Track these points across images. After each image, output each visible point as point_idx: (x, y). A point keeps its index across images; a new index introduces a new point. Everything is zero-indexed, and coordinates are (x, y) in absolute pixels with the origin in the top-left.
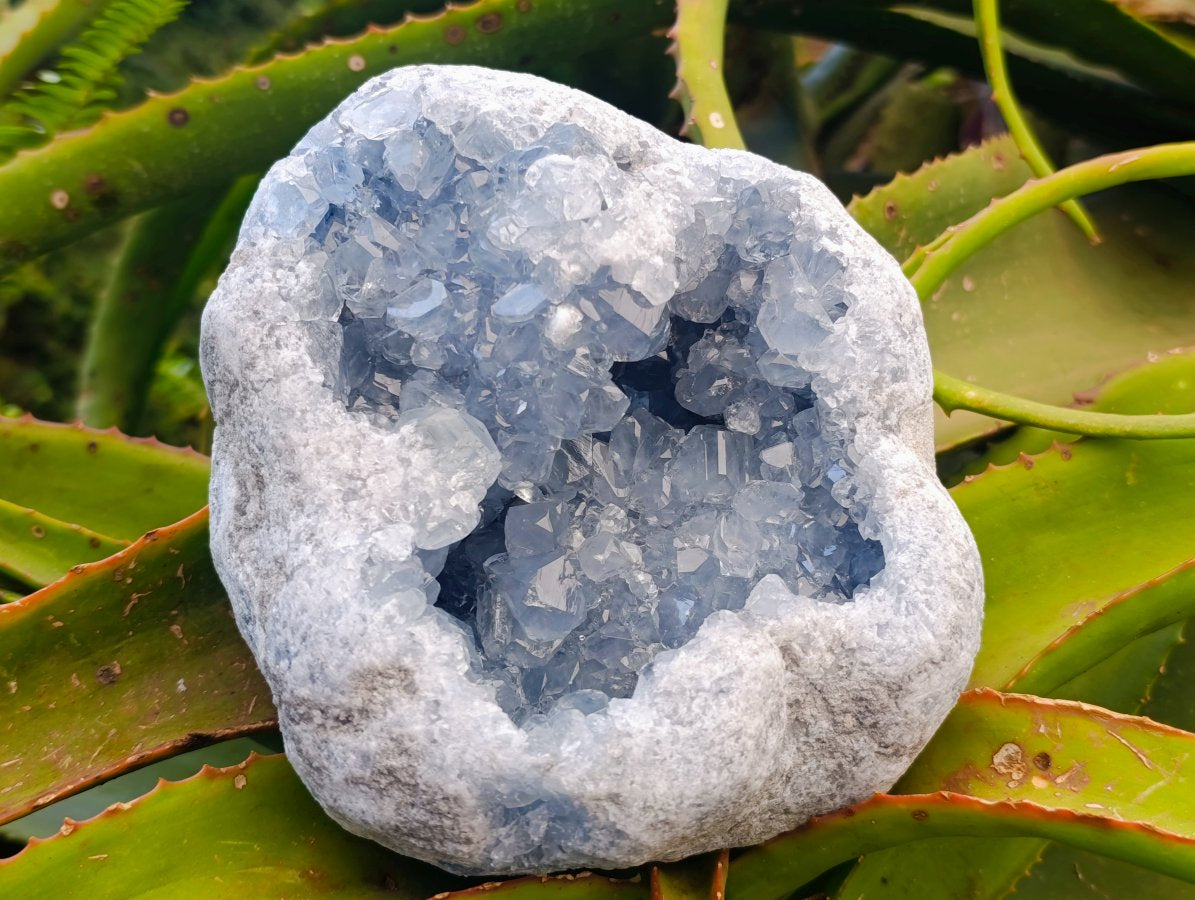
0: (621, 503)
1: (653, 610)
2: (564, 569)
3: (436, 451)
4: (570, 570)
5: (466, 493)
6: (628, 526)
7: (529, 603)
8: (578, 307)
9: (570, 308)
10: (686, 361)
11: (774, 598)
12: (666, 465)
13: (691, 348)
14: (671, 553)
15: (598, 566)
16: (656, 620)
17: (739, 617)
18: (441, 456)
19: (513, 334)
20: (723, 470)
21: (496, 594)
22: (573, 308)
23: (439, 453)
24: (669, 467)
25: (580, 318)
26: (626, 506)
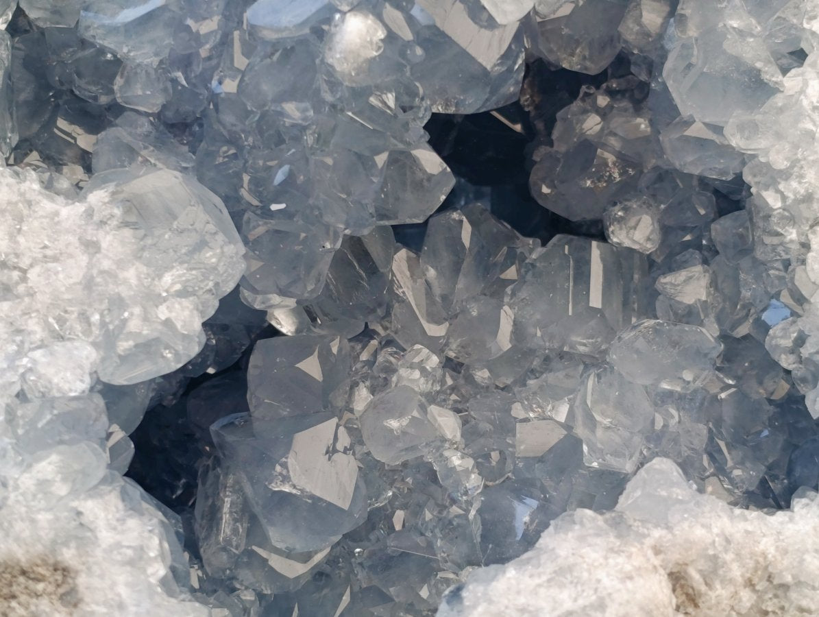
0: (435, 345)
1: (473, 513)
2: (336, 438)
3: (142, 232)
4: (344, 440)
5: (186, 302)
6: (443, 382)
7: (276, 487)
8: (379, 17)
9: (366, 16)
10: (550, 134)
11: (664, 493)
12: (509, 290)
13: (559, 115)
14: (506, 427)
15: (390, 438)
16: (477, 530)
17: (606, 521)
18: (149, 241)
19: (275, 58)
20: (596, 300)
21: (226, 474)
22: (371, 16)
23: (145, 236)
24: (513, 294)
25: (381, 34)
26: (442, 351)
